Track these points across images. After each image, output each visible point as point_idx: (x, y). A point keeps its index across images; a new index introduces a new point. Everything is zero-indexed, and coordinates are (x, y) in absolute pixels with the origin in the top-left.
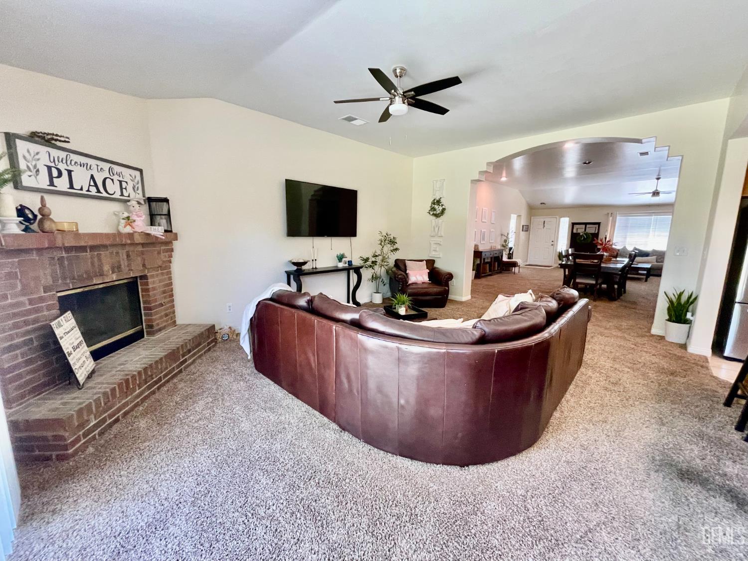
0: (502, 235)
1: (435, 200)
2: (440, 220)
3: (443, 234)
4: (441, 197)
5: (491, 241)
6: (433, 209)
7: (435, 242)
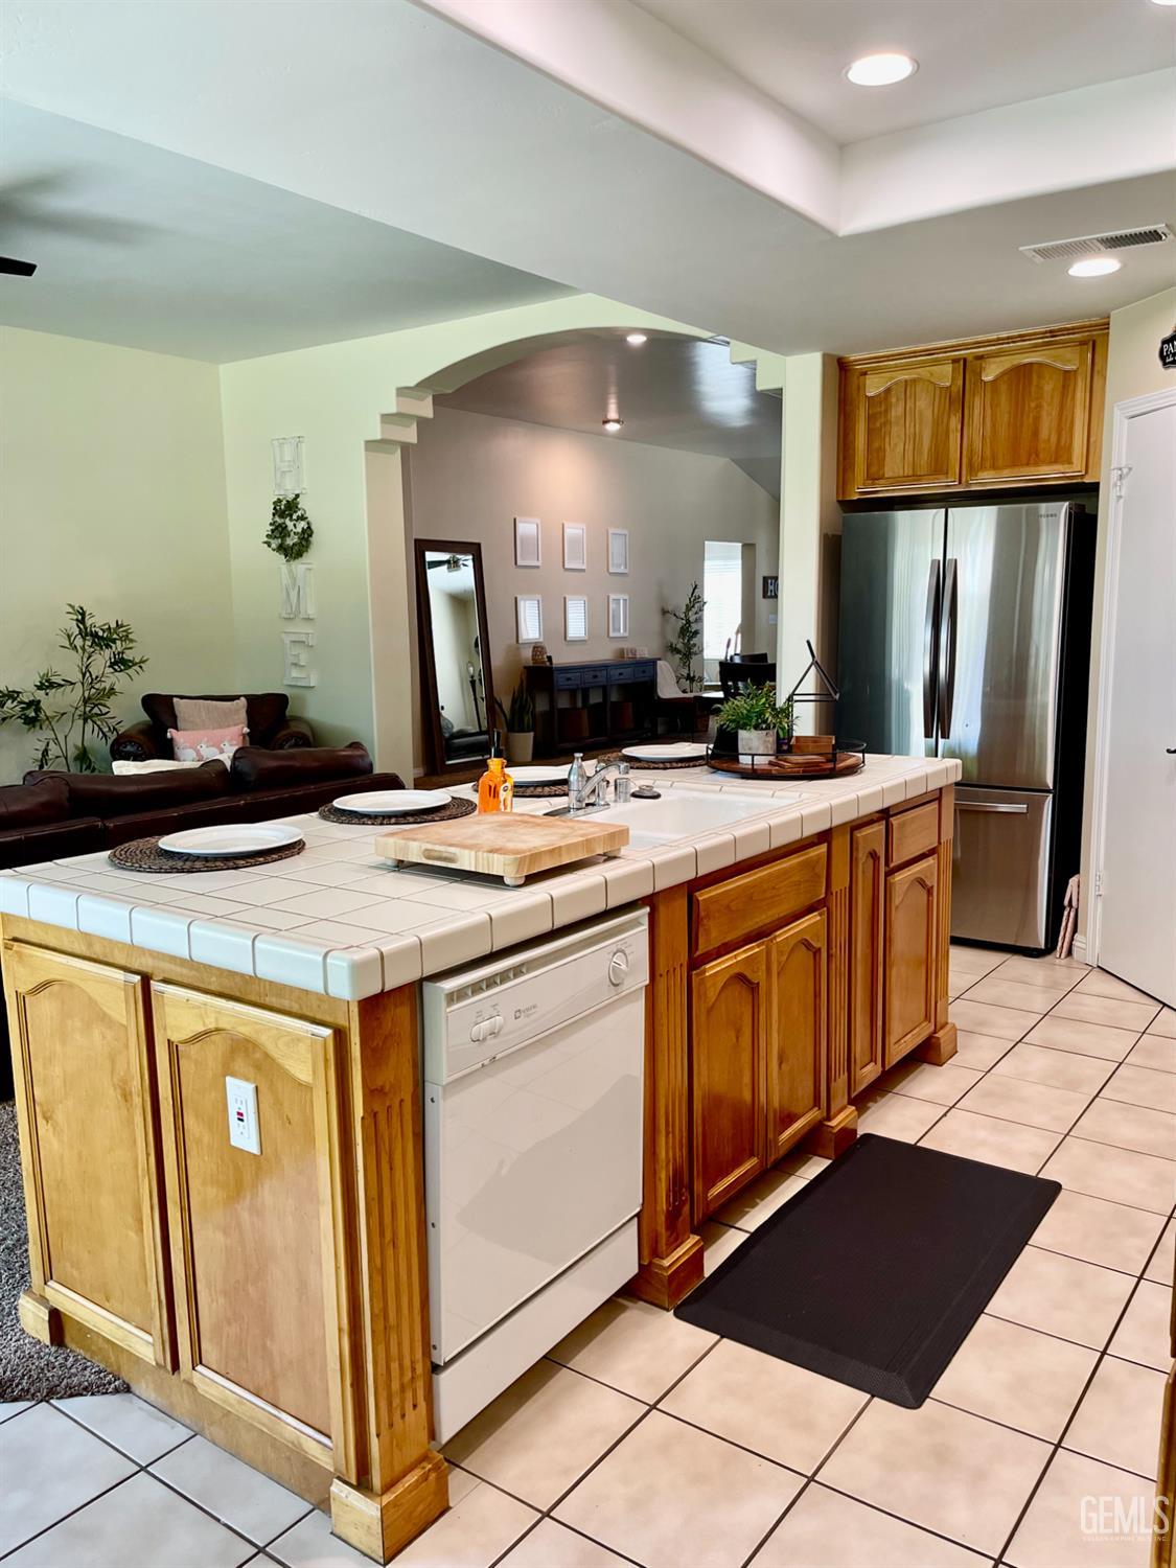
0: (664, 612)
1: (279, 501)
2: (298, 566)
3: (312, 612)
4: (297, 492)
5: (611, 634)
6: (279, 531)
7: (294, 638)
